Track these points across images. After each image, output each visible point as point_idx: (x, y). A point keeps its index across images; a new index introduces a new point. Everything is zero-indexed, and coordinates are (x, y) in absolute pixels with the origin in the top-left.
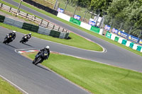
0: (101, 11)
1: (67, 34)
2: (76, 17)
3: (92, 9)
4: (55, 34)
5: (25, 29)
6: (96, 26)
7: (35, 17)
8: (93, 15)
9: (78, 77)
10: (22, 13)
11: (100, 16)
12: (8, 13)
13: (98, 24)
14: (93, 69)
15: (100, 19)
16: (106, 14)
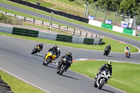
0: (131, 12)
1: (101, 40)
2: (107, 22)
3: (122, 12)
4: (89, 42)
5: (59, 40)
6: (128, 28)
7: (68, 28)
8: (123, 17)
9: (118, 81)
10: (54, 25)
11: (132, 17)
12: (41, 28)
13: (130, 26)
14: (131, 71)
15: (131, 20)
16: (137, 14)
